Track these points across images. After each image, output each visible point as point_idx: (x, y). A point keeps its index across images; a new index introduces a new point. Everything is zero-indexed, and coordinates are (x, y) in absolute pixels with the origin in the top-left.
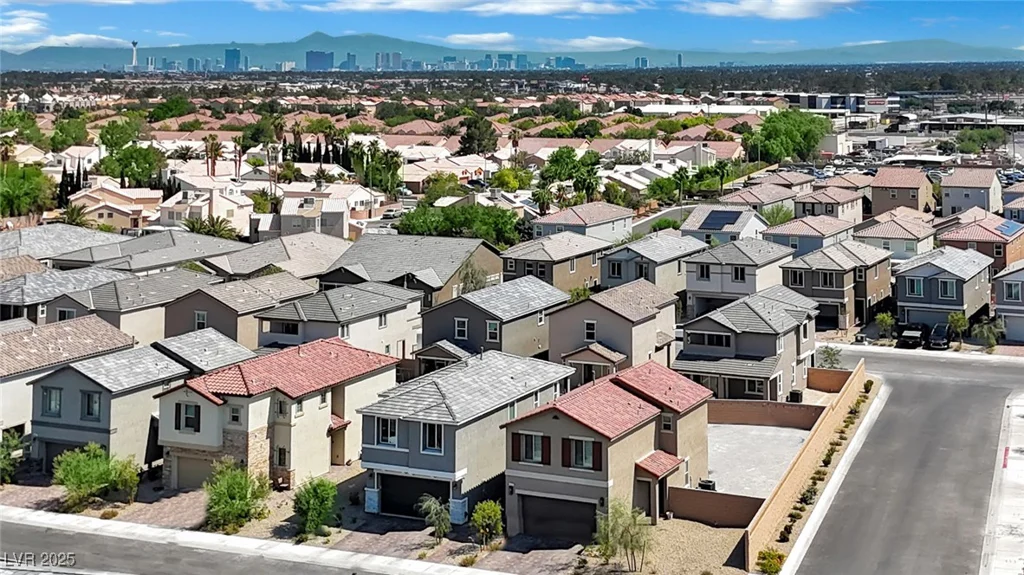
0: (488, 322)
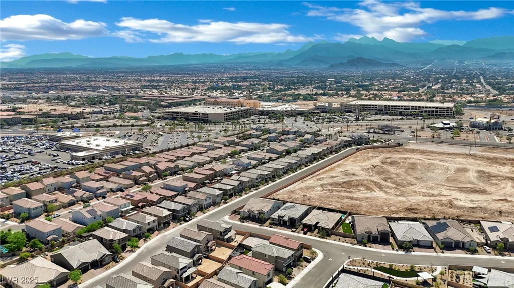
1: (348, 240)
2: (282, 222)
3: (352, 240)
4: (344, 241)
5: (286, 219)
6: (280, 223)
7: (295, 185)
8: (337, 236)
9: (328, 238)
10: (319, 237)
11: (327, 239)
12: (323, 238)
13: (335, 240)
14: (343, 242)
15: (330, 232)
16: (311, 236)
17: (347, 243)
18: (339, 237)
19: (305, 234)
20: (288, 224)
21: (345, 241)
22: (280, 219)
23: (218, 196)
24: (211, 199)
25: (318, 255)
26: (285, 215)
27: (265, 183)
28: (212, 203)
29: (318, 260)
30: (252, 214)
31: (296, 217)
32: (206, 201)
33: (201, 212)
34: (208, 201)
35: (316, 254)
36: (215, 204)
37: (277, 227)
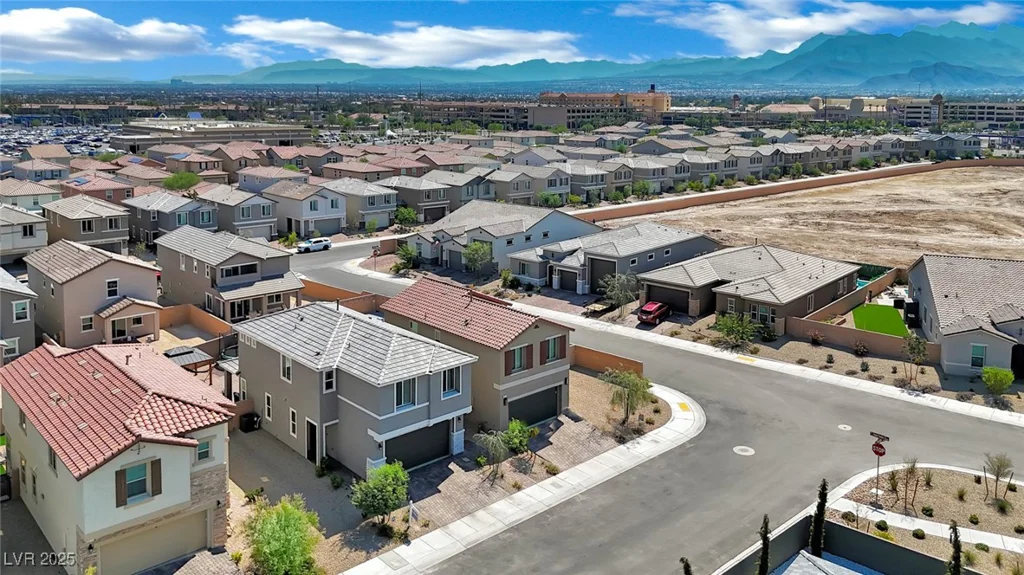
0: (14, 303)
1: (876, 364)
2: (556, 278)
3: (906, 369)
4: (857, 367)
5: (574, 262)
6: (549, 285)
7: (689, 210)
8: (815, 343)
9: (762, 348)
10: (715, 343)
11: (755, 352)
12: (735, 347)
13: (801, 362)
14: (851, 373)
15: (780, 322)
16: (674, 334)
17: (874, 379)
18: (824, 351)
19: (646, 325)
20: (581, 286)
21: (865, 368)
22: (551, 267)
23: (373, 204)
24: (337, 207)
25: (668, 417)
26: (575, 251)
27: (585, 203)
28: (344, 224)
29: (656, 442)
30: (447, 246)
31: (616, 254)
32: (316, 209)
33: (284, 241)
34: (325, 213)
35: (663, 412)
36: (359, 229)
37: (529, 296)
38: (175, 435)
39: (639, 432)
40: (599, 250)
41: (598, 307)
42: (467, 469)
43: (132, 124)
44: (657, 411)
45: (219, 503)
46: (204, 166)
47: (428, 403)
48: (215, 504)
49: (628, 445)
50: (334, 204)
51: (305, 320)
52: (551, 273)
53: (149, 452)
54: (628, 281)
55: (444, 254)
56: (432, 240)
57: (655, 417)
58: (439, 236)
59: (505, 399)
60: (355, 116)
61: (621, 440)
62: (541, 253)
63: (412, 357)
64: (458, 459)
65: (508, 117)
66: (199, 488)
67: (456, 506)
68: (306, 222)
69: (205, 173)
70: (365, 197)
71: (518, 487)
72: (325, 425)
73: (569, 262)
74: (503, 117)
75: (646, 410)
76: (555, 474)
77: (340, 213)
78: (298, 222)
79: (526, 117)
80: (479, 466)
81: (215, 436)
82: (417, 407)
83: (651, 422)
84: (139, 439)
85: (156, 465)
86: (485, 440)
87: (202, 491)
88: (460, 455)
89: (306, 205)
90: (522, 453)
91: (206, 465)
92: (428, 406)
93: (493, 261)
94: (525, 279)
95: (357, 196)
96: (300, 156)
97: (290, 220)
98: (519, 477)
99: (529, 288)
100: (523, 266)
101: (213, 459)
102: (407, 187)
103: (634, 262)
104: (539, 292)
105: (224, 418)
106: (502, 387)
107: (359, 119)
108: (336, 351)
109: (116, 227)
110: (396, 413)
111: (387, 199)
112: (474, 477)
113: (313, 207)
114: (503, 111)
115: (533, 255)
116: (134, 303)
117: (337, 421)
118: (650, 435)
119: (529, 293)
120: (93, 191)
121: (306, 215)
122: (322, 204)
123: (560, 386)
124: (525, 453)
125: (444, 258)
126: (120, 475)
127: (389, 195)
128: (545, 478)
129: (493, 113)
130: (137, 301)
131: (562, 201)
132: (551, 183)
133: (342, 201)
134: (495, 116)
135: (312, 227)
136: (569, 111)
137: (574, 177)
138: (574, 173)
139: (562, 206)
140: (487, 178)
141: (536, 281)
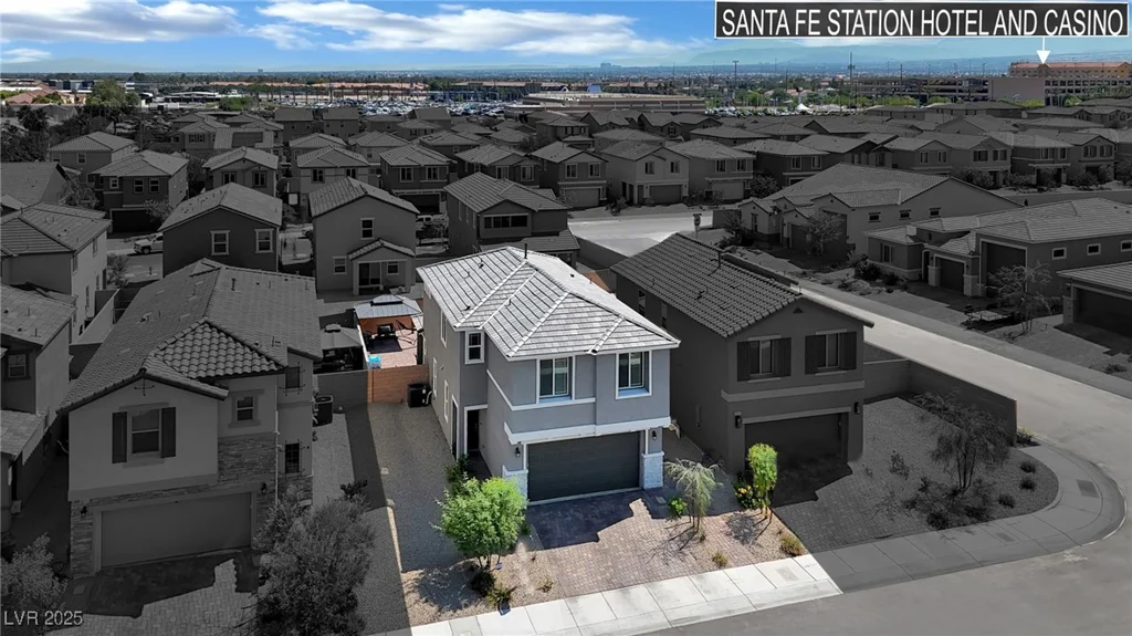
0: (257, 231)
2: (933, 270)
5: (961, 248)
6: (924, 279)
20: (970, 284)
22: (927, 254)
23: (722, 170)
24: (677, 171)
25: (1047, 500)
26: (967, 232)
27: (1034, 186)
28: (685, 193)
29: (1005, 537)
30: (789, 219)
31: (1025, 238)
32: (652, 172)
33: (612, 208)
34: (663, 177)
35: (1039, 489)
36: (705, 200)
37: (889, 291)
38: (200, 379)
39: (978, 515)
40: (999, 232)
41: (989, 316)
42: (655, 515)
43: (531, 95)
44: (1027, 485)
45: (264, 487)
46: (569, 131)
47: (593, 400)
48: (260, 487)
49: (950, 533)
50: (674, 168)
51: (485, 268)
52: (927, 263)
53: (159, 397)
54: (1038, 278)
55: (785, 228)
56: (770, 210)
57: (1020, 496)
58: (781, 205)
59: (737, 417)
60: (771, 93)
61: (939, 522)
62: (914, 233)
63: (576, 326)
64: (649, 496)
65: (960, 91)
66: (237, 460)
67: (607, 568)
68: (640, 187)
69: (571, 138)
70: (713, 161)
71: (720, 563)
72: (467, 409)
73: (953, 247)
74: (954, 91)
75: (1004, 479)
76: (793, 555)
77: (681, 179)
78: (631, 186)
79: (986, 91)
80: (673, 514)
81: (261, 392)
82: (573, 401)
83: (1007, 502)
84: (143, 374)
85: (169, 415)
86: (676, 474)
87: (241, 464)
88: (656, 491)
89: (641, 166)
90: (754, 508)
91: (245, 429)
92: (594, 403)
93: (848, 242)
94: (888, 268)
95: (704, 159)
96: (672, 123)
97: (624, 184)
98: (728, 546)
99: (892, 282)
100: (886, 250)
101: (258, 423)
102: (772, 152)
103: (1059, 253)
104: (905, 288)
105: (274, 367)
106: (730, 398)
107: (774, 96)
108: (492, 307)
109: (435, 177)
110: (538, 405)
111: (741, 164)
112: (659, 529)
113: (649, 169)
114: (955, 84)
115: (902, 235)
116: (383, 246)
117: (485, 406)
118: (1000, 525)
119: (892, 287)
120: (438, 146)
121: (640, 178)
122: (659, 166)
123: (847, 413)
124: (758, 510)
125: (785, 235)
126: (119, 419)
127: (744, 161)
128: (774, 558)
129: (942, 87)
130: (387, 244)
131: (995, 180)
132: (979, 156)
133: (684, 166)
134: (942, 91)
135: (646, 194)
136: (1048, 83)
137: (1016, 150)
138: (1018, 144)
139: (998, 188)
140: (885, 146)
141: (903, 272)
